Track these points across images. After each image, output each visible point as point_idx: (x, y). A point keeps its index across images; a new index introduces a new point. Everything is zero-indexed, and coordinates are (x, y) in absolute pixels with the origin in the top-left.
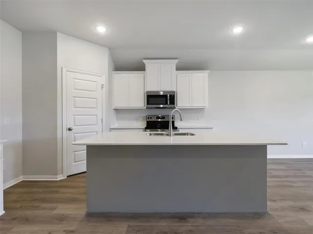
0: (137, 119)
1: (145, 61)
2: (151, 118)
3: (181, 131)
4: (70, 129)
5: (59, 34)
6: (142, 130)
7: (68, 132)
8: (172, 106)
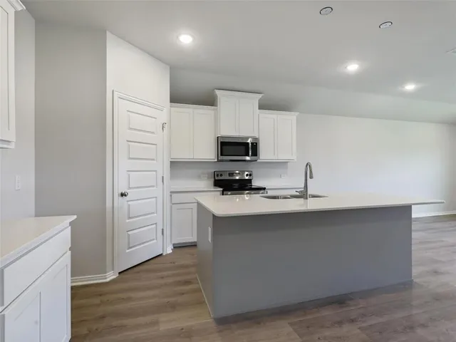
0: (199, 177)
1: (218, 92)
2: (221, 175)
3: (270, 193)
4: (122, 195)
5: (109, 34)
6: (219, 193)
7: (121, 198)
8: (254, 158)
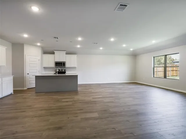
0: (52, 71)
1: (54, 51)
4: (28, 74)
8: (64, 66)
